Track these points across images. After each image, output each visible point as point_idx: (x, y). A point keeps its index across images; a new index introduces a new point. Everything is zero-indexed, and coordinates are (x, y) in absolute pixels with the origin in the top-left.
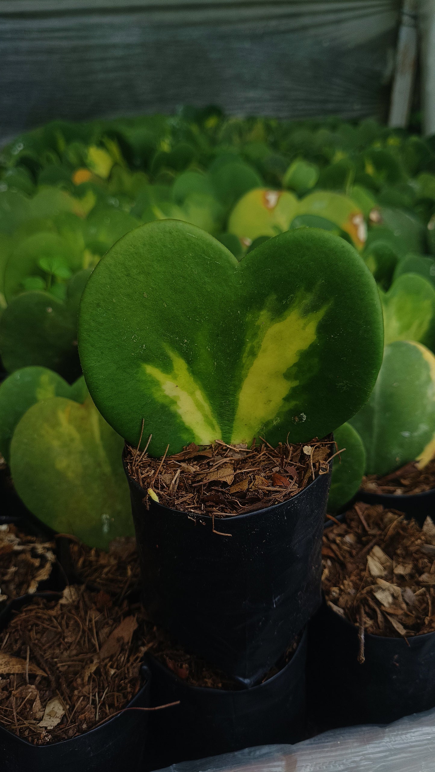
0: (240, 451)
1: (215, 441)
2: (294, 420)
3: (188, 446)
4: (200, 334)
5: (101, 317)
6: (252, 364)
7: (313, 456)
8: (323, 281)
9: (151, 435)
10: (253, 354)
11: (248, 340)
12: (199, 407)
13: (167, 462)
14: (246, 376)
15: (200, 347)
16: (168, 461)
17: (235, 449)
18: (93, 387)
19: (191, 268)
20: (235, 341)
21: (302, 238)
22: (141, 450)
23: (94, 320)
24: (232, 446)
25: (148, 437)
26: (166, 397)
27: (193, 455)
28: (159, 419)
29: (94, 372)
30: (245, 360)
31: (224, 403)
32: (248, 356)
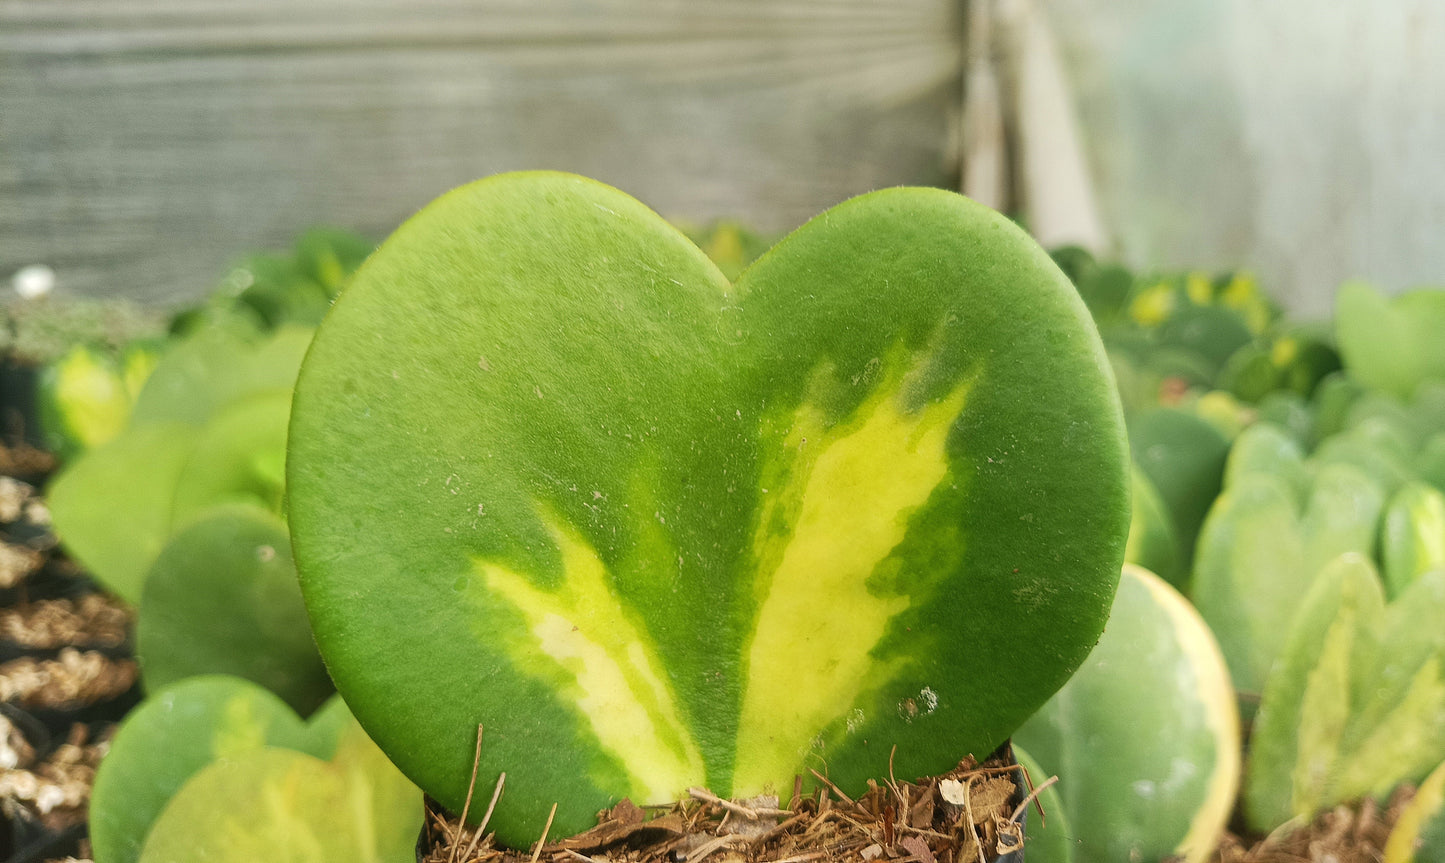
0: (760, 816)
1: (688, 791)
2: (905, 712)
3: (612, 809)
4: (637, 475)
5: (358, 420)
6: (779, 558)
7: (971, 804)
8: (954, 317)
9: (503, 775)
10: (781, 528)
11: (764, 490)
12: (640, 691)
13: (551, 857)
14: (767, 594)
15: (639, 513)
16: (554, 853)
17: (745, 810)
18: (328, 624)
19: (608, 294)
20: (731, 494)
21: (891, 210)
22: (471, 827)
23: (335, 430)
24: (735, 803)
25: (492, 781)
26: (544, 660)
27: (625, 832)
28: (526, 726)
29: (330, 578)
30: (761, 545)
31: (708, 677)
32: (768, 537)
